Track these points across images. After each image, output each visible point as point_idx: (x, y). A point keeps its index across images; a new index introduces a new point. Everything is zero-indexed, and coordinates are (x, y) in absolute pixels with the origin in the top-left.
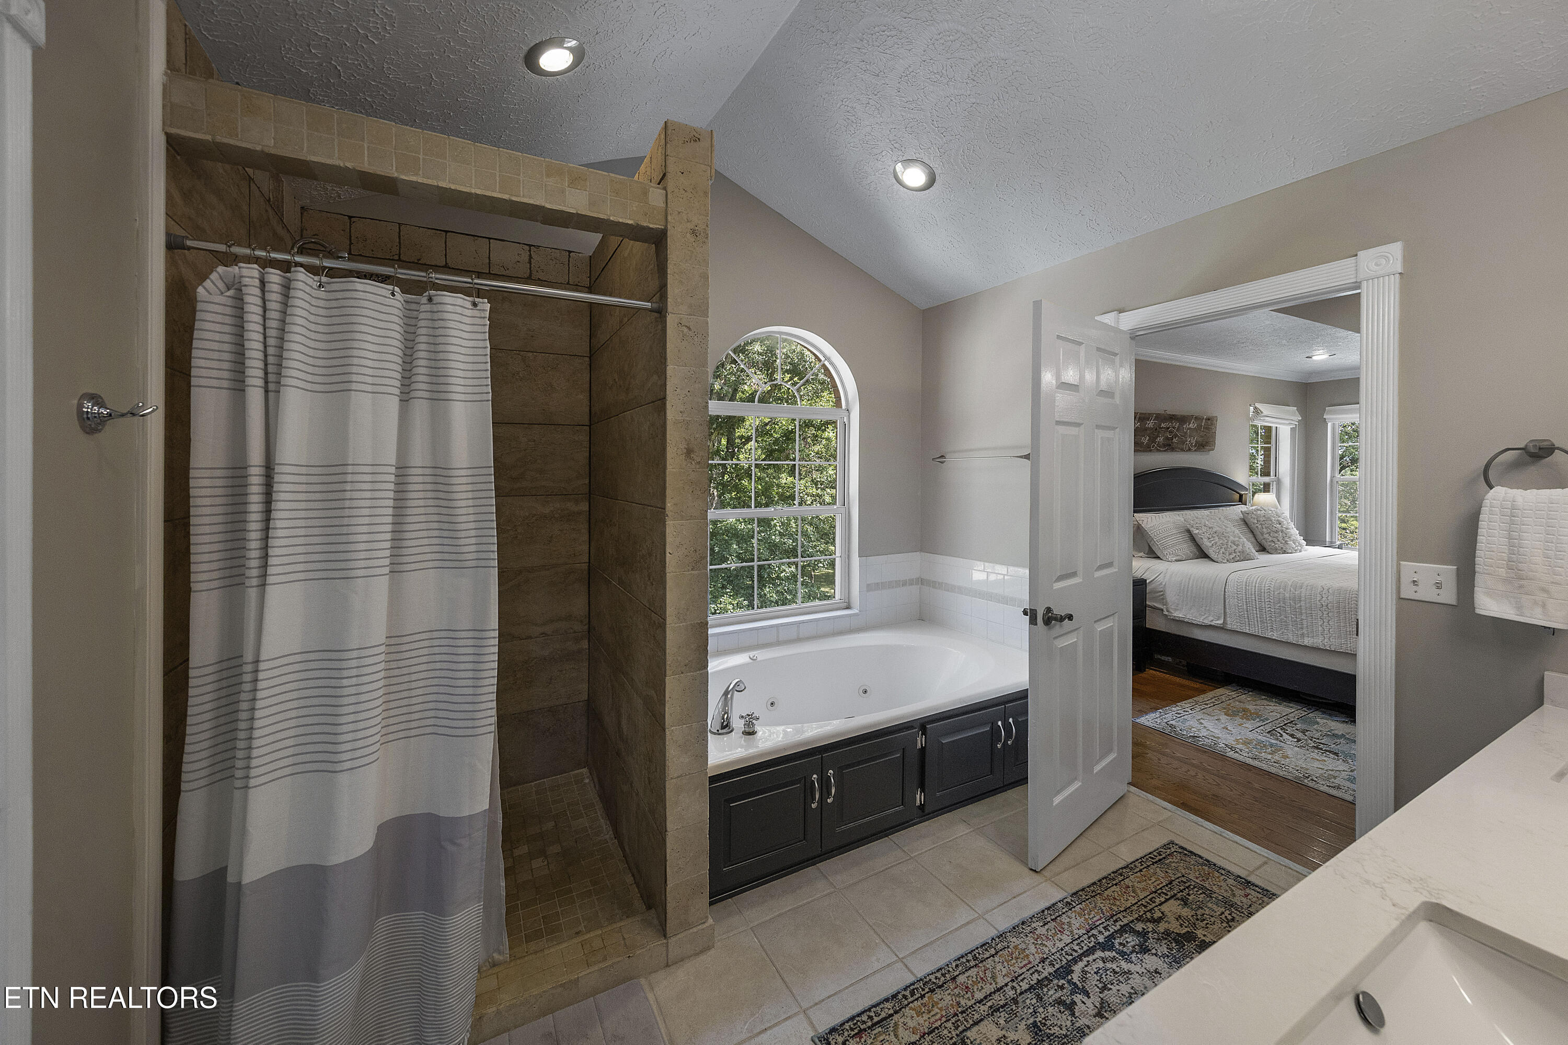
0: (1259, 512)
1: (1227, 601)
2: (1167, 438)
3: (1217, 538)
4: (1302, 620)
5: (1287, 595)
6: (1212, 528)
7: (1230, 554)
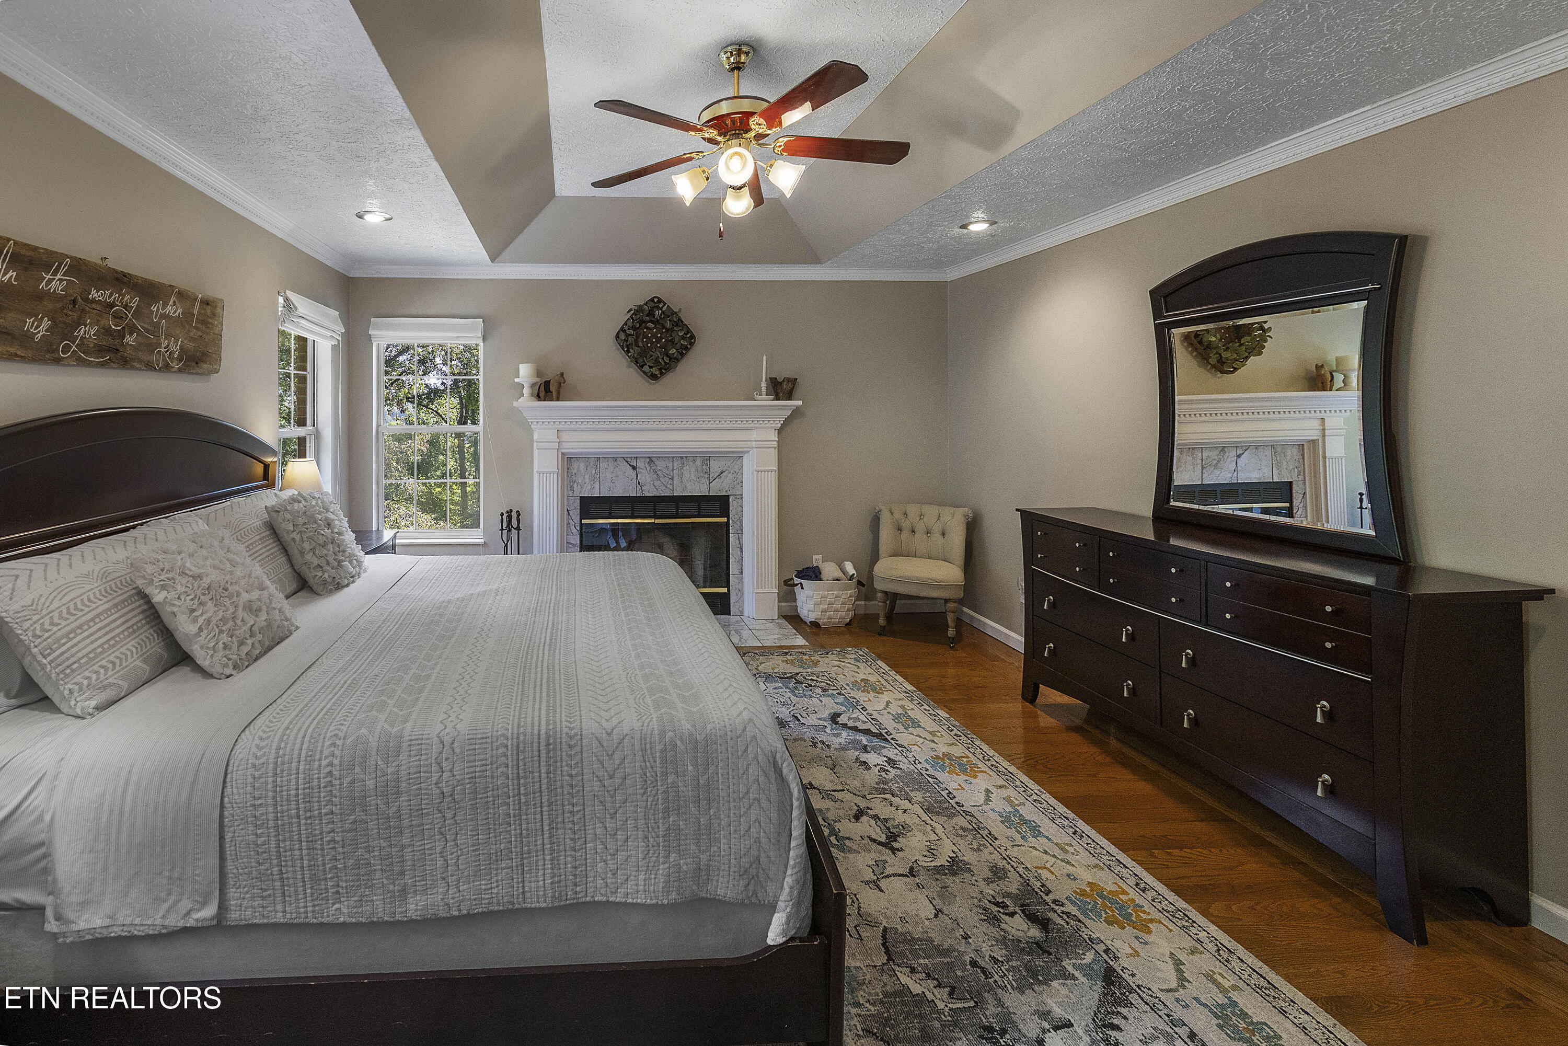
0: (296, 505)
1: (228, 836)
2: (107, 331)
3: (210, 604)
4: (403, 847)
5: (370, 784)
6: (200, 577)
7: (242, 643)
